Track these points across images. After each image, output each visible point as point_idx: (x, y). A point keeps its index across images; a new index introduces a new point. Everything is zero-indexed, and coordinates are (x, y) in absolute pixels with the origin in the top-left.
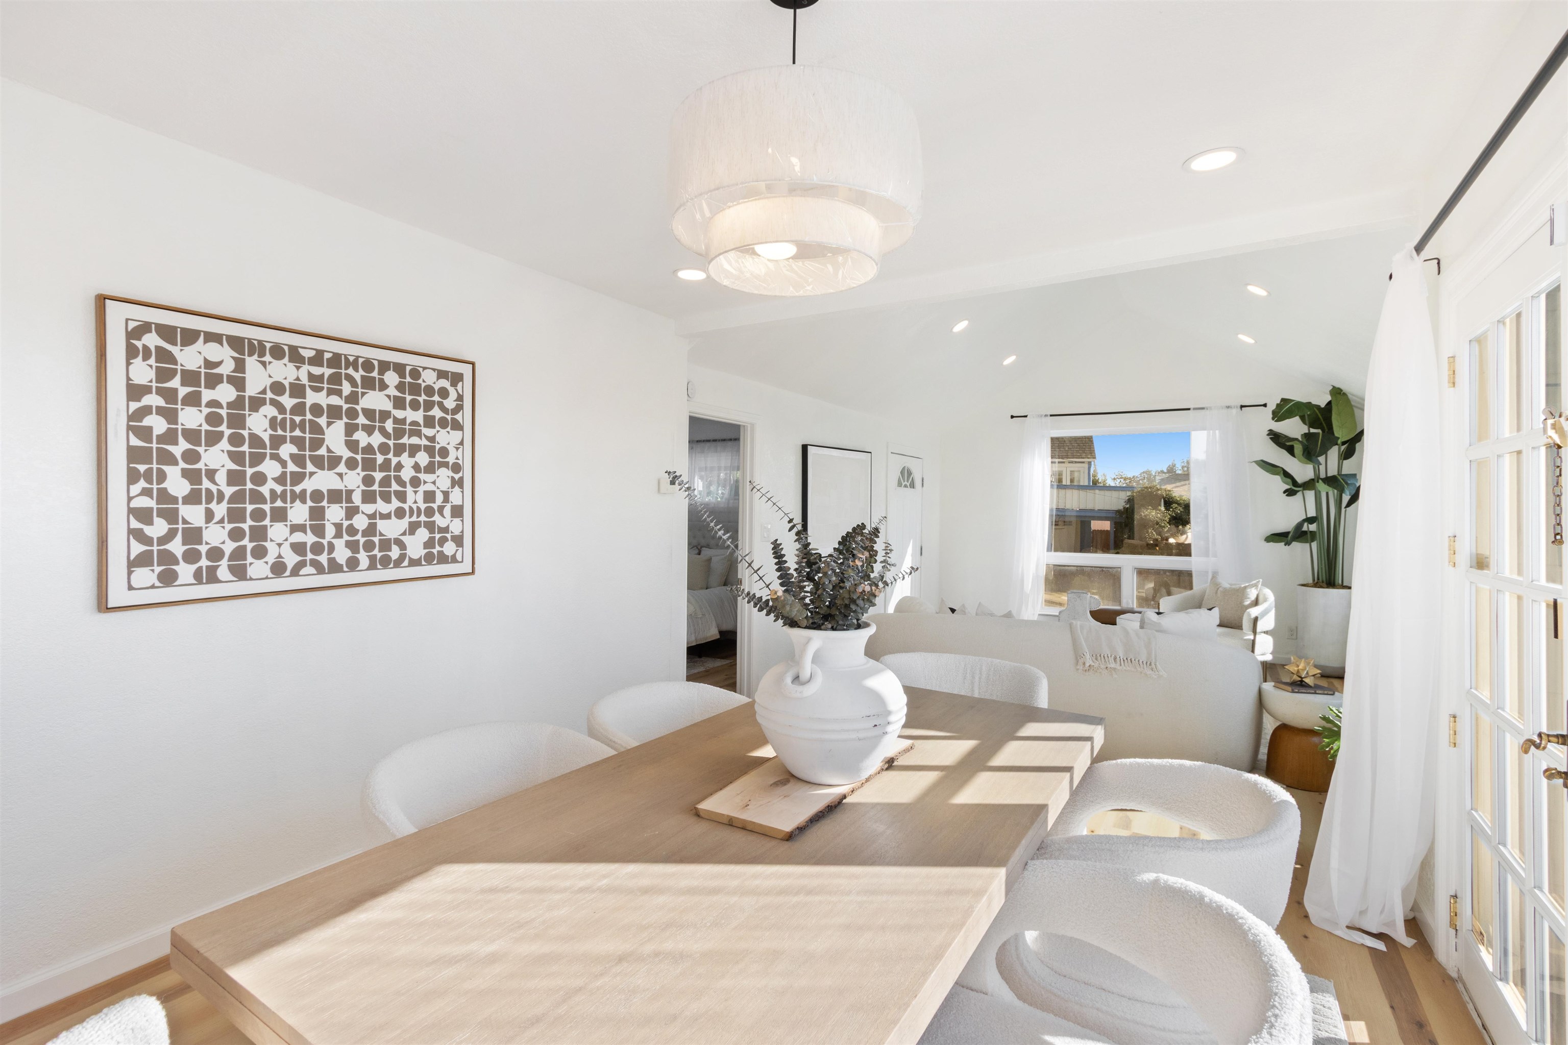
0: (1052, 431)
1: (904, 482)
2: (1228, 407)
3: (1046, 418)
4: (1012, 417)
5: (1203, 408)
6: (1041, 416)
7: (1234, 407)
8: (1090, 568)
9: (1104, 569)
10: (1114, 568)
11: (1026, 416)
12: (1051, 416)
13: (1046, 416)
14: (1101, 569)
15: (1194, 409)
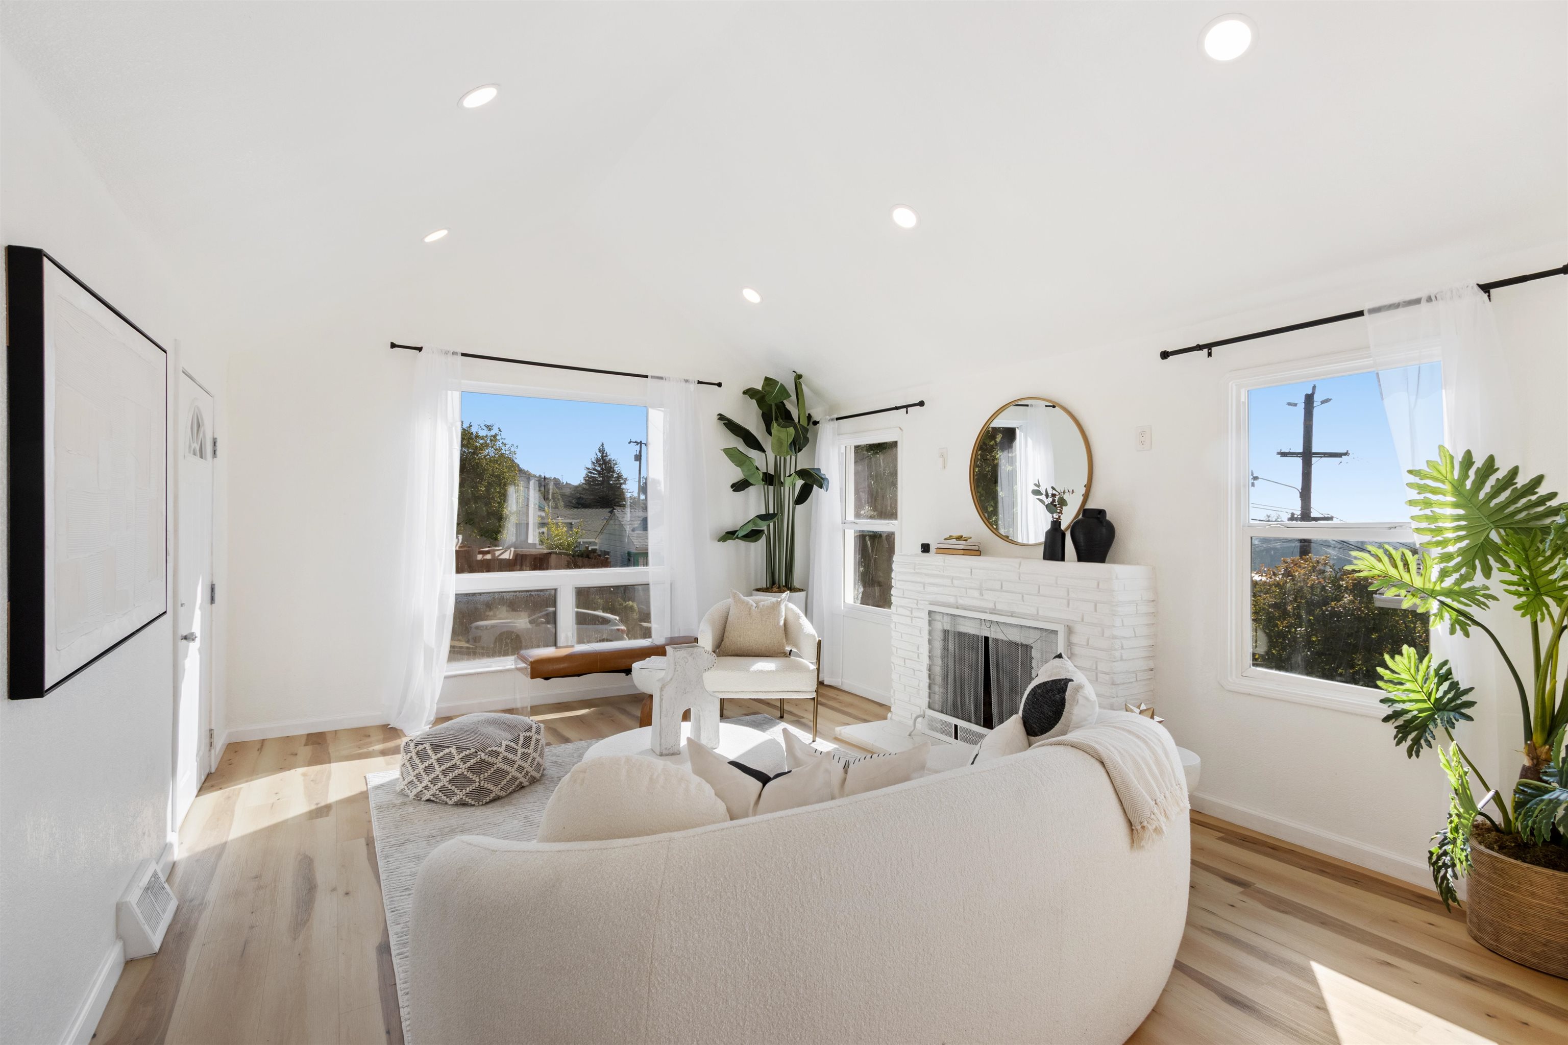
0: (462, 381)
1: (193, 443)
2: (687, 381)
3: (455, 356)
4: (393, 346)
5: (661, 378)
6: (446, 353)
7: (692, 383)
8: (513, 593)
9: (533, 593)
10: (547, 590)
11: (420, 349)
12: (463, 355)
13: (454, 353)
14: (528, 593)
15: (652, 377)
